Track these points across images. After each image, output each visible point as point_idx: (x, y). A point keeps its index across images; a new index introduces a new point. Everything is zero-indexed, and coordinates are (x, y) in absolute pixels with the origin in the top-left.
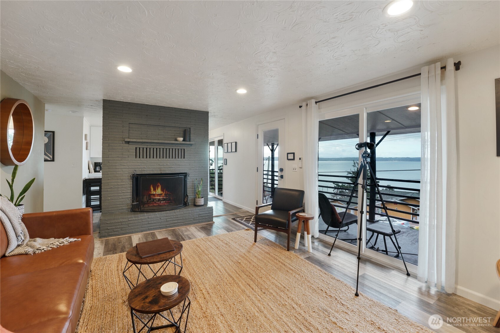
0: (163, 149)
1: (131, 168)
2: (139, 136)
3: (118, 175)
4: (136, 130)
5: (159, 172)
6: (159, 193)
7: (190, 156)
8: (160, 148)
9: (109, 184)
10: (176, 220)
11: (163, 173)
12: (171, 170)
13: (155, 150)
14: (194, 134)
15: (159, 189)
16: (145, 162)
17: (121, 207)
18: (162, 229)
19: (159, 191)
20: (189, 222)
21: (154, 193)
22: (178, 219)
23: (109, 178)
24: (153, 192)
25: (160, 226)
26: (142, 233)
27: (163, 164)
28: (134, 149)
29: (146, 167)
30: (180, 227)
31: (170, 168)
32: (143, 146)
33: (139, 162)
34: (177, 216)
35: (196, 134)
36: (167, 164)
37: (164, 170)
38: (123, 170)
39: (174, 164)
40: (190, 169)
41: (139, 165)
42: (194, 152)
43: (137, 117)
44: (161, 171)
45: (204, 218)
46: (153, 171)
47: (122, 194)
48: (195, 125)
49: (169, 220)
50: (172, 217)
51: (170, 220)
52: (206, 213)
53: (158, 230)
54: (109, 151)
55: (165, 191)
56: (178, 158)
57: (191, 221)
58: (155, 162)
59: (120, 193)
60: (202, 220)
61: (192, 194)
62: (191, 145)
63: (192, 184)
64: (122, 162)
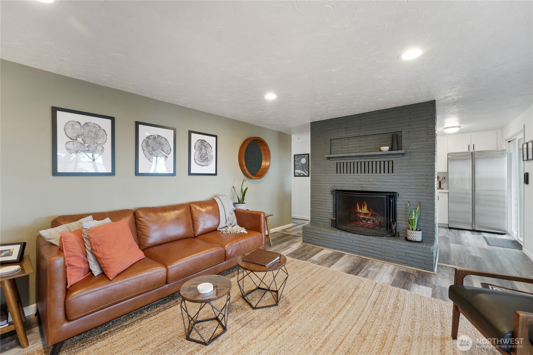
0: (365, 162)
1: (332, 183)
2: (340, 151)
3: (321, 189)
4: (337, 145)
5: (360, 189)
6: (365, 212)
7: (402, 169)
8: (361, 162)
9: (316, 197)
10: (371, 249)
11: (364, 190)
12: (374, 188)
13: (356, 164)
14: (407, 139)
15: (365, 208)
16: (345, 177)
17: (324, 219)
18: (355, 254)
19: (365, 210)
20: (391, 258)
21: (361, 211)
22: (374, 249)
23: (316, 192)
24: (359, 210)
25: (353, 250)
26: (334, 250)
27: (364, 180)
28: (335, 164)
29: (346, 183)
30: (377, 260)
31: (373, 184)
32: (343, 161)
33: (339, 177)
34: (373, 245)
35: (411, 138)
36: (369, 180)
37: (365, 187)
38: (326, 185)
39: (378, 180)
40: (402, 188)
41: (339, 181)
42: (408, 164)
43: (337, 132)
44: (362, 187)
45: (414, 260)
46: (353, 187)
47: (325, 208)
48: (409, 125)
49: (362, 246)
50: (366, 244)
51: (364, 246)
52: (420, 255)
53: (350, 253)
54: (315, 168)
55: (371, 210)
56: (384, 172)
57: (393, 257)
58: (356, 177)
59: (324, 207)
60: (411, 262)
61: (405, 222)
62: (403, 154)
63: (406, 208)
64: (324, 177)
